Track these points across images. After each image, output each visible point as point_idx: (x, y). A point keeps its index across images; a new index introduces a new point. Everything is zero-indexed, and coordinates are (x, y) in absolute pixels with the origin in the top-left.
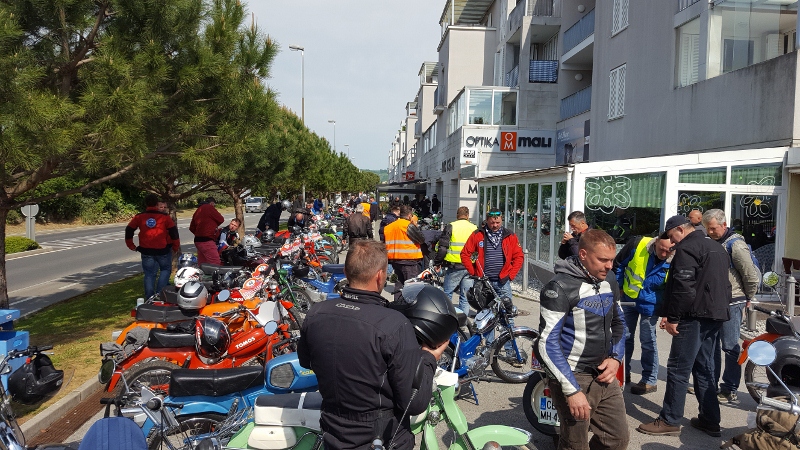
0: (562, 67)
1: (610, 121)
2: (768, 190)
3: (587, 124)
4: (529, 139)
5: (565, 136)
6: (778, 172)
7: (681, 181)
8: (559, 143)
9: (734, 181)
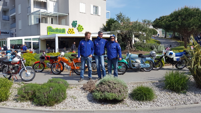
0: (10, 17)
1: (19, 30)
2: (38, 41)
3: (16, 30)
4: (3, 32)
5: (12, 32)
6: (39, 39)
7: (25, 40)
8: (10, 33)
9: (33, 40)
